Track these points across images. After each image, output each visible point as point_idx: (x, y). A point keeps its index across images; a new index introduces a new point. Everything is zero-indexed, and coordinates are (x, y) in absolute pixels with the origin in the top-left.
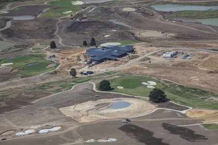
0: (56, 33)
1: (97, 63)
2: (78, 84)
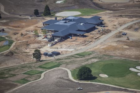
1: (61, 41)
2: (47, 71)
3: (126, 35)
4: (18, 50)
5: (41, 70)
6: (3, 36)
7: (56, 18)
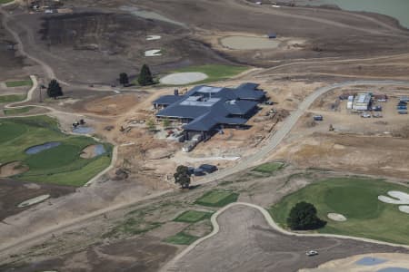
0: (21, 51)
1: (203, 139)
2: (218, 213)
3: (321, 119)
4: (130, 164)
5: (204, 210)
6: (87, 135)
7: (176, 92)
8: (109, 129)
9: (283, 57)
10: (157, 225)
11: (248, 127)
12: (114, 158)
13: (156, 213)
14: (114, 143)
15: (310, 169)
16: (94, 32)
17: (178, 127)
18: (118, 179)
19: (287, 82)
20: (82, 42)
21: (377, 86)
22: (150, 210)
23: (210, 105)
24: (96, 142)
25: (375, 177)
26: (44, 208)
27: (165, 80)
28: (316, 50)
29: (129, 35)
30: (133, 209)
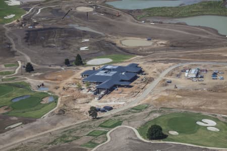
0: (14, 48)
1: (107, 93)
2: (111, 131)
3: (170, 82)
4: (67, 106)
5: (103, 130)
6: (45, 92)
7: (94, 68)
8: (57, 88)
9: (154, 50)
10: (78, 138)
11: (131, 87)
12: (59, 103)
13: (78, 132)
14: (59, 96)
15: (162, 108)
16: (54, 38)
17: (94, 87)
18: (59, 114)
19: (154, 63)
20: (47, 43)
21: (202, 65)
22: (75, 130)
23: (111, 75)
24: (50, 95)
25: (196, 112)
26: (18, 130)
27: (89, 63)
28: (172, 46)
29: (72, 39)
30: (66, 130)
